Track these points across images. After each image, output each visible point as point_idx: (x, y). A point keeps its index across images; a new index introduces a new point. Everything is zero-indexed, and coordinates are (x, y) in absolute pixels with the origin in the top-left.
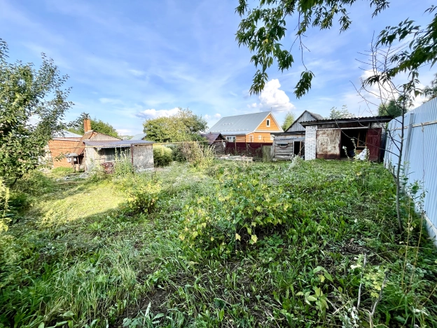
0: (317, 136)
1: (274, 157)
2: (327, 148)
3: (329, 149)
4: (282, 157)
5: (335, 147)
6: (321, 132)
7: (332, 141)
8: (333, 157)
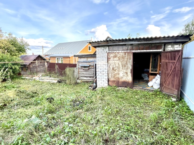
0: (108, 59)
1: (78, 79)
2: (119, 74)
3: (121, 75)
4: (85, 78)
5: (127, 73)
6: (112, 55)
7: (124, 66)
8: (125, 84)
